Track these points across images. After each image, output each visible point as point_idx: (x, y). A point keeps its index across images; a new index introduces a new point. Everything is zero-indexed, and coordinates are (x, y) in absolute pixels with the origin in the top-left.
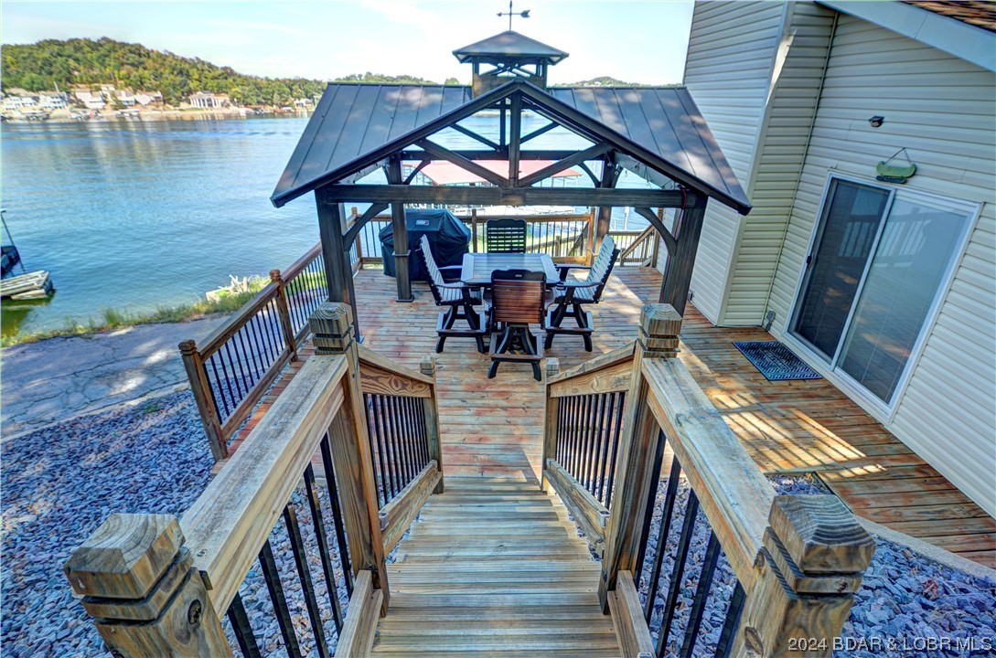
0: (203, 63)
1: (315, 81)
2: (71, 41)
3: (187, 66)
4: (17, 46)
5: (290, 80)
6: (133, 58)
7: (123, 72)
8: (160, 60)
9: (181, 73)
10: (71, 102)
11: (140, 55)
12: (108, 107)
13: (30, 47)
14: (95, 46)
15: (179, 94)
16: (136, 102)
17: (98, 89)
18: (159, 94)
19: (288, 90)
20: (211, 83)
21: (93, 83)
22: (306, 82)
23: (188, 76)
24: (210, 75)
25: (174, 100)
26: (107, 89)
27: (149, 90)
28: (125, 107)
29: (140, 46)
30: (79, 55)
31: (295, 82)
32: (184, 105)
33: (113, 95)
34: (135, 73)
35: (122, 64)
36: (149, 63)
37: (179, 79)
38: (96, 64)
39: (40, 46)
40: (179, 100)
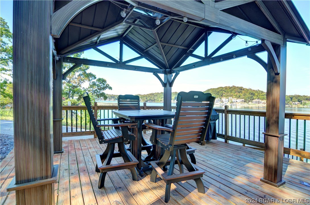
0: (260, 91)
1: (304, 96)
2: (225, 87)
3: (254, 92)
4: (213, 89)
5: (292, 96)
6: (239, 90)
7: (236, 94)
8: (247, 91)
9: (252, 94)
10: (220, 101)
11: (241, 90)
12: (229, 102)
13: (216, 89)
14: (230, 88)
15: (250, 100)
16: (237, 102)
17: (228, 98)
18: (244, 100)
19: (290, 99)
20: (261, 97)
21: (227, 96)
22: (299, 96)
23: (254, 95)
24: (262, 94)
25: (247, 101)
26: (230, 98)
27: (241, 98)
28: (233, 103)
29: (242, 87)
30: (226, 90)
31: (294, 96)
32: (250, 103)
33: (231, 100)
34: (239, 94)
35: (236, 92)
36: (243, 91)
37: (251, 95)
38: (229, 92)
39: (218, 88)
40: (249, 101)
